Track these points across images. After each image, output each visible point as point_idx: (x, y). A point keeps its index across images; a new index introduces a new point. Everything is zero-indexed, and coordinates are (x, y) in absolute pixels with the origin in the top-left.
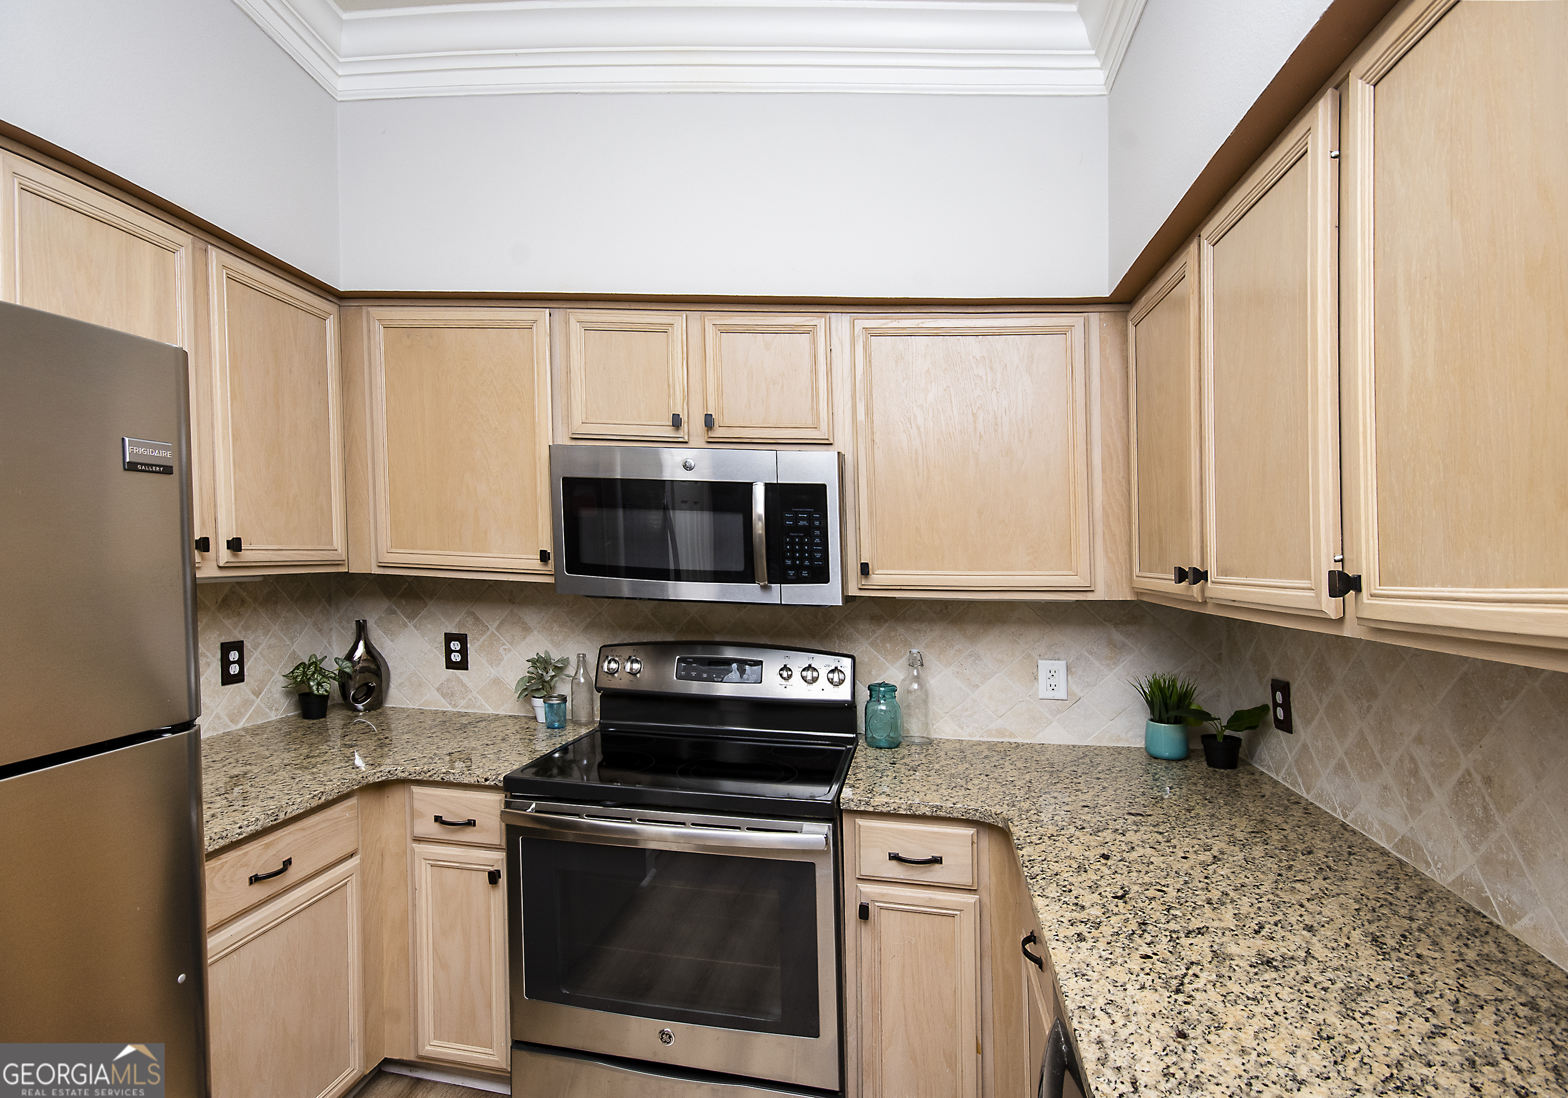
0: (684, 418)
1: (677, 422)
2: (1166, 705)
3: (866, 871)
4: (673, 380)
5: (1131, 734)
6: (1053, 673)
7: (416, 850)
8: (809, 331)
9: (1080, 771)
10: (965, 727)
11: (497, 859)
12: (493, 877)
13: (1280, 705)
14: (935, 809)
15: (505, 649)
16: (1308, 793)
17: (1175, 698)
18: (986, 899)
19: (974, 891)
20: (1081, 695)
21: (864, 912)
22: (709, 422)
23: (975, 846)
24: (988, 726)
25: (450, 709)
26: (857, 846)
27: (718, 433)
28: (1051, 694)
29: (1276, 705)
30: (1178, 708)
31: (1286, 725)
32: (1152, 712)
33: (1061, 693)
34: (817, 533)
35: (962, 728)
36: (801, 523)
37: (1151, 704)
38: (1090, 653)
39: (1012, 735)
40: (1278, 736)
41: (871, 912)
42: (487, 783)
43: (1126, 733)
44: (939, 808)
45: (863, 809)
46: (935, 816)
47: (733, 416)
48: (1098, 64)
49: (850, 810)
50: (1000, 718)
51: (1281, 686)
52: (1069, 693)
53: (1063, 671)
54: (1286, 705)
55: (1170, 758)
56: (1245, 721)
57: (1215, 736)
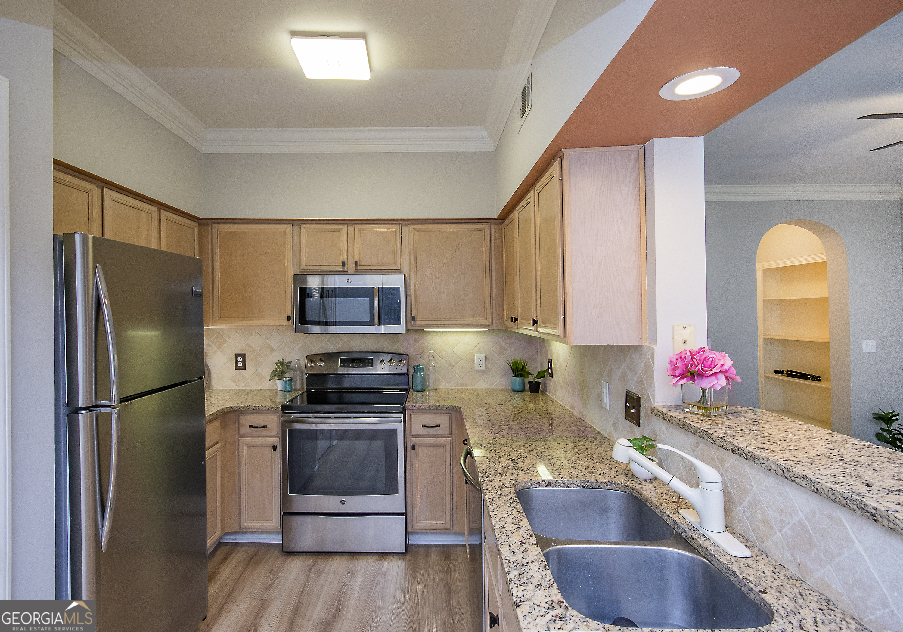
0: (346, 263)
1: (344, 264)
2: (518, 369)
3: (414, 432)
4: (342, 249)
5: (507, 383)
6: (480, 360)
7: (241, 441)
8: (394, 230)
9: (487, 395)
11: (276, 441)
12: (274, 448)
14: (437, 407)
15: (262, 359)
17: (521, 368)
18: (454, 440)
19: (448, 437)
20: (490, 368)
21: (413, 447)
22: (356, 264)
23: (451, 420)
24: (457, 382)
25: (237, 388)
26: (411, 424)
27: (359, 268)
28: (480, 368)
29: (549, 368)
30: (522, 371)
31: (551, 375)
32: (513, 373)
33: (483, 368)
34: (397, 305)
35: (449, 385)
36: (390, 302)
37: (513, 370)
38: (494, 351)
39: (466, 385)
40: (550, 379)
41: (416, 448)
42: (272, 409)
43: (506, 383)
44: (439, 406)
45: (413, 408)
46: (437, 409)
47: (366, 262)
48: (492, 142)
49: (409, 409)
50: (462, 379)
51: (550, 362)
52: (486, 368)
53: (484, 359)
54: (551, 368)
55: (519, 390)
56: (541, 375)
57: (532, 382)
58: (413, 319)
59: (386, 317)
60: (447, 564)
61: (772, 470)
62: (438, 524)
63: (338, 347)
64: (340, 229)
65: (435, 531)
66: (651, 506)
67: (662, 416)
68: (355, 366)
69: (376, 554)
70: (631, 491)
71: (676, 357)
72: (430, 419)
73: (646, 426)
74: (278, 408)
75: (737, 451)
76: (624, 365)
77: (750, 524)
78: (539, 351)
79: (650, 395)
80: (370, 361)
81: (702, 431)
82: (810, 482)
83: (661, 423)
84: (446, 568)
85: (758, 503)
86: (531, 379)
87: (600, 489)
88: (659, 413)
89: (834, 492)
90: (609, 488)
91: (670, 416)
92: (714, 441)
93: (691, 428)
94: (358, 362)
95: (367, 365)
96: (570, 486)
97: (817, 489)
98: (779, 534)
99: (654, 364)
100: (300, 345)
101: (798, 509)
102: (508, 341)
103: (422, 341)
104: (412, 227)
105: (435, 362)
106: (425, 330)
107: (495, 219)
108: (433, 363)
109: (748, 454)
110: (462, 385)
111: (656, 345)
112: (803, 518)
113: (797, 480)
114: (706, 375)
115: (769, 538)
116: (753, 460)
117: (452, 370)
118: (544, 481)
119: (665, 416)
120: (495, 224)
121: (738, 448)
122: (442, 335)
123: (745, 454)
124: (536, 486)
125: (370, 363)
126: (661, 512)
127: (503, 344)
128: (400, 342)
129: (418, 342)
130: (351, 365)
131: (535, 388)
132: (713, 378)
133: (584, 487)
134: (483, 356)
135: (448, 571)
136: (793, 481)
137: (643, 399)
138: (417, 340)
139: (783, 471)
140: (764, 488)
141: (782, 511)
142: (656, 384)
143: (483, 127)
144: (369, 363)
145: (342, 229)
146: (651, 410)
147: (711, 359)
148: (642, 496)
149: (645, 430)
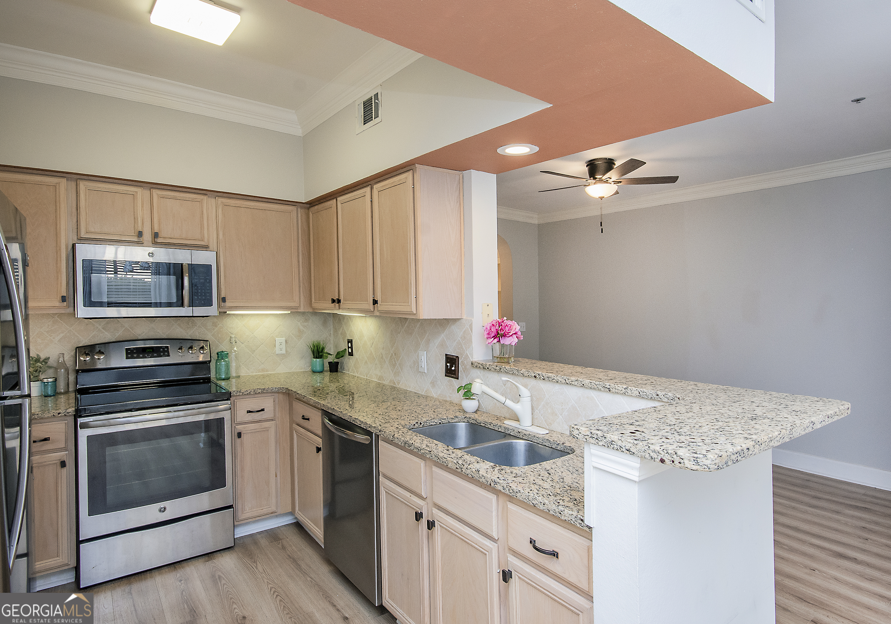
0: (143, 233)
1: (139, 234)
2: (318, 351)
3: (240, 419)
4: (137, 216)
5: (307, 365)
6: (281, 343)
8: (201, 202)
10: (250, 369)
11: (63, 456)
12: (63, 464)
13: (350, 348)
14: (263, 390)
16: (357, 374)
17: (321, 349)
18: (278, 423)
19: (272, 420)
20: (291, 351)
21: (239, 435)
22: (156, 235)
24: (258, 368)
26: (236, 411)
27: (159, 240)
28: (281, 352)
29: (349, 347)
30: (321, 352)
31: (351, 354)
32: (314, 355)
33: (284, 352)
34: (208, 285)
35: (249, 370)
36: (201, 281)
37: (313, 352)
38: (293, 334)
39: (267, 371)
40: (349, 358)
41: (242, 435)
42: (60, 415)
43: (304, 366)
44: (264, 389)
45: (238, 394)
46: (262, 393)
47: (166, 233)
48: (300, 128)
49: (234, 396)
50: (263, 364)
51: (350, 341)
52: (286, 351)
53: (284, 342)
54: (352, 348)
55: (320, 371)
56: (340, 355)
57: (332, 362)
58: (224, 300)
59: (196, 297)
60: (279, 543)
61: (559, 382)
62: (264, 510)
63: (117, 335)
64: (134, 192)
65: (261, 518)
66: (485, 425)
67: (482, 366)
68: (147, 356)
69: (204, 556)
70: (468, 420)
71: (490, 325)
72: (254, 404)
73: (465, 377)
74: (68, 413)
75: (538, 377)
76: (443, 335)
77: (543, 418)
78: (332, 333)
79: (469, 355)
80: (166, 349)
81: (514, 370)
82: (579, 381)
83: (479, 372)
84: (280, 546)
85: (548, 404)
86: (331, 359)
87: (449, 423)
88: (479, 365)
89: (591, 383)
90: (454, 422)
91: (488, 365)
92: (522, 374)
93: (505, 370)
94: (150, 351)
95: (162, 354)
96: (432, 424)
97: (583, 385)
98: (561, 417)
99: (472, 331)
100: (62, 335)
101: (572, 399)
102: (306, 324)
103: (220, 325)
104: (221, 200)
105: (237, 348)
106: (228, 312)
107: (303, 203)
108: (235, 349)
109: (545, 376)
110: (263, 370)
111: (473, 318)
112: (574, 403)
113: (573, 383)
114: (508, 336)
115: (554, 422)
116: (548, 378)
117: (253, 355)
118: (418, 423)
119: (484, 366)
120: (301, 208)
121: (539, 374)
122: (242, 319)
123: (543, 376)
124: (413, 427)
125: (166, 351)
126: (494, 425)
127: (301, 327)
128: (196, 327)
129: (216, 326)
130: (141, 356)
131: (334, 368)
132: (511, 337)
133: (441, 423)
134: (283, 340)
135: (284, 548)
136: (570, 384)
137: (461, 358)
138: (215, 325)
139: (565, 380)
140: (552, 394)
141: (563, 403)
142: (473, 345)
143: (294, 111)
144: (164, 351)
145: (136, 192)
146: (472, 364)
147: (509, 325)
148: (477, 421)
149: (463, 380)
